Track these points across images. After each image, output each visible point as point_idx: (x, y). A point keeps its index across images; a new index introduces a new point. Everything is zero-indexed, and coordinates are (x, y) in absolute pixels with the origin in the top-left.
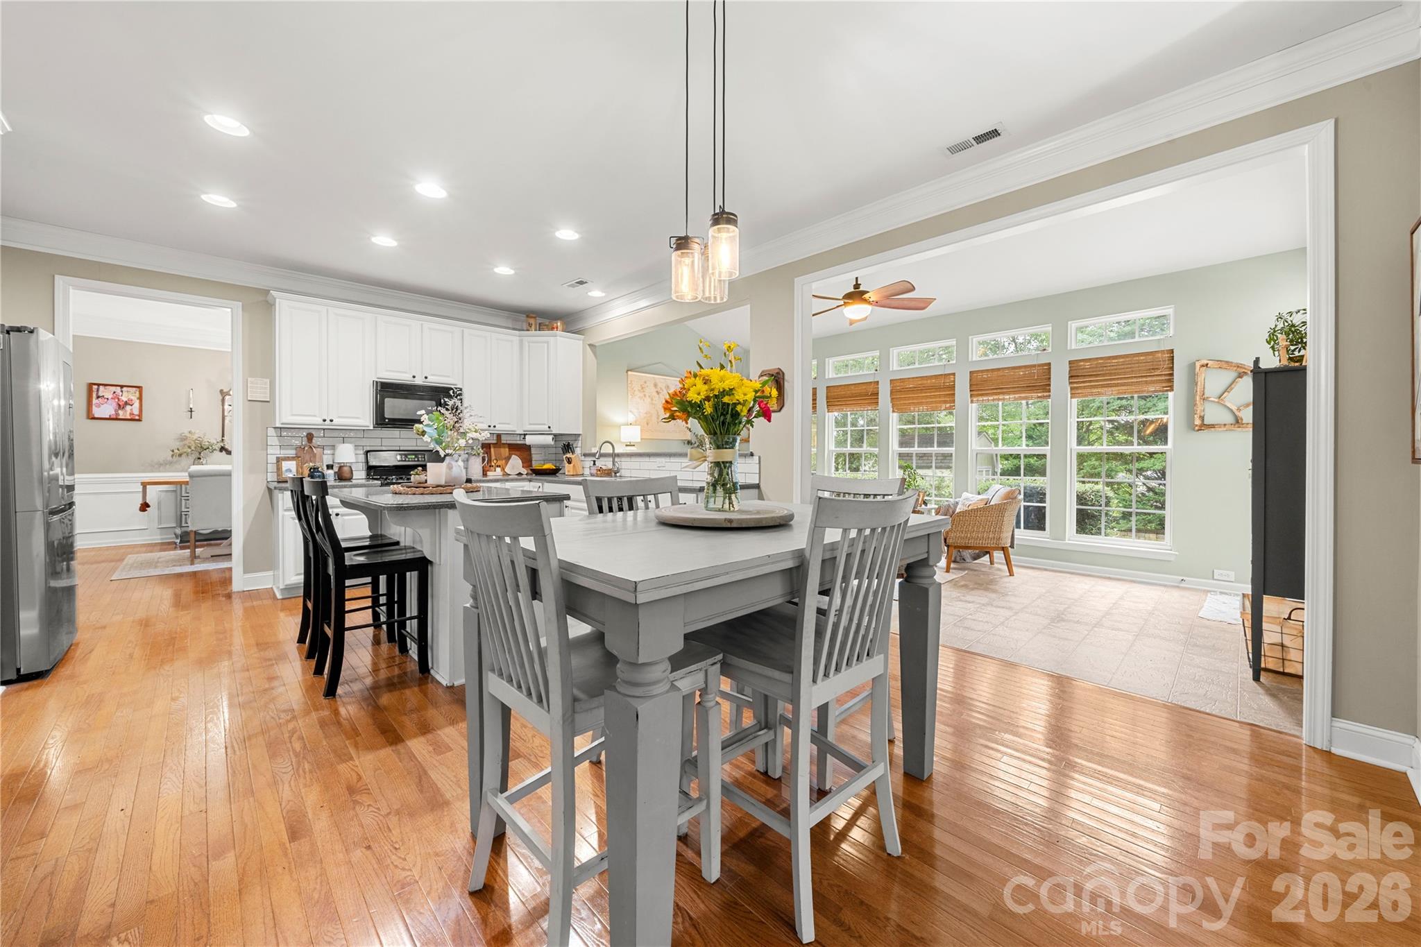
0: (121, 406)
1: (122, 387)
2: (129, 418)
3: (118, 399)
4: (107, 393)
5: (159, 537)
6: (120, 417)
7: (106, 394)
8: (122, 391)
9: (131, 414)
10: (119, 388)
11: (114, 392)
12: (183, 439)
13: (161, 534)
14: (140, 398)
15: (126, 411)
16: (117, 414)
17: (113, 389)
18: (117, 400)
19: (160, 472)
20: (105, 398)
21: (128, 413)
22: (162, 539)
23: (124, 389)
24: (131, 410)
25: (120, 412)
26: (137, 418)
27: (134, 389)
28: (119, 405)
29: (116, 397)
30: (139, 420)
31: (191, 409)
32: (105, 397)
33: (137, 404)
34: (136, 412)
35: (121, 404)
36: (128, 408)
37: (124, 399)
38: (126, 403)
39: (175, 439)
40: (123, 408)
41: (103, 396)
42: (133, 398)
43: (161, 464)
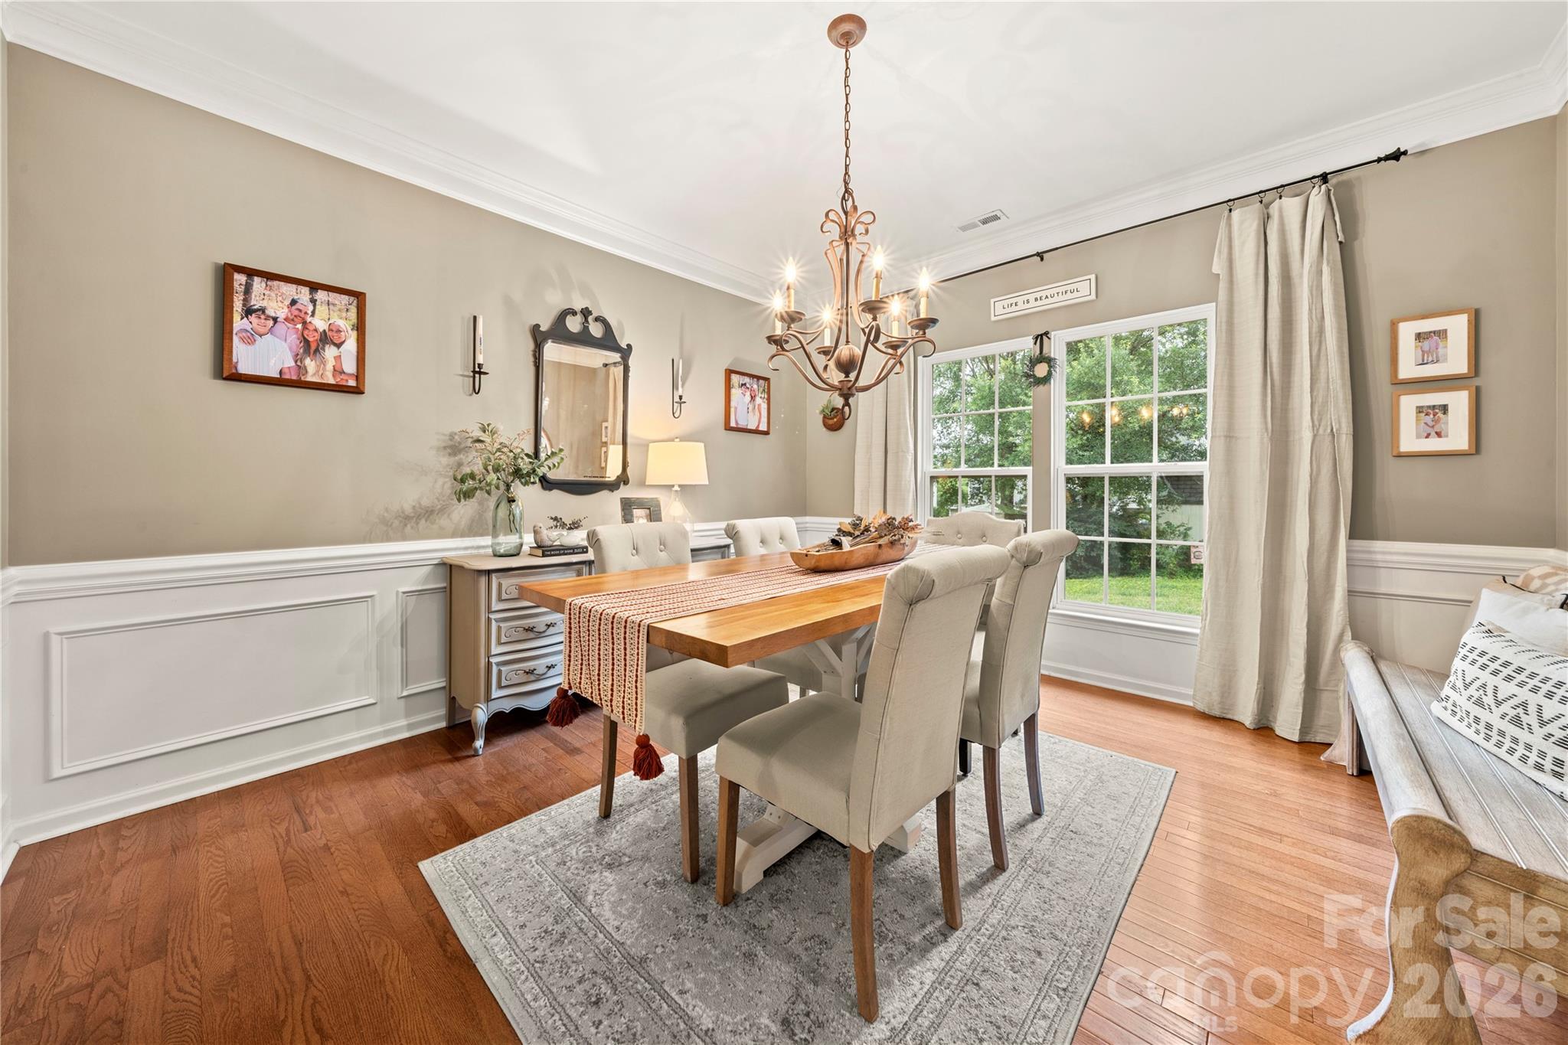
0: (312, 345)
1: (314, 287)
2: (332, 381)
3: (304, 323)
4: (274, 300)
5: (403, 722)
6: (309, 378)
7: (273, 304)
8: (313, 301)
9: (338, 371)
10: (305, 290)
11: (294, 302)
12: (454, 447)
13: (408, 714)
14: (360, 327)
15: (323, 362)
16: (301, 369)
17: (289, 290)
18: (299, 326)
19: (404, 538)
20: (268, 318)
21: (330, 366)
22: (410, 727)
23: (321, 295)
24: (338, 358)
25: (310, 364)
26: (352, 383)
27: (345, 299)
28: (307, 342)
29: (298, 317)
30: (358, 391)
31: (480, 366)
32: (270, 312)
33: (351, 345)
34: (350, 367)
35: (310, 339)
36: (330, 352)
37: (319, 323)
38: (325, 339)
39: (438, 449)
40: (317, 351)
41: (263, 310)
42: (342, 324)
43: (407, 518)
